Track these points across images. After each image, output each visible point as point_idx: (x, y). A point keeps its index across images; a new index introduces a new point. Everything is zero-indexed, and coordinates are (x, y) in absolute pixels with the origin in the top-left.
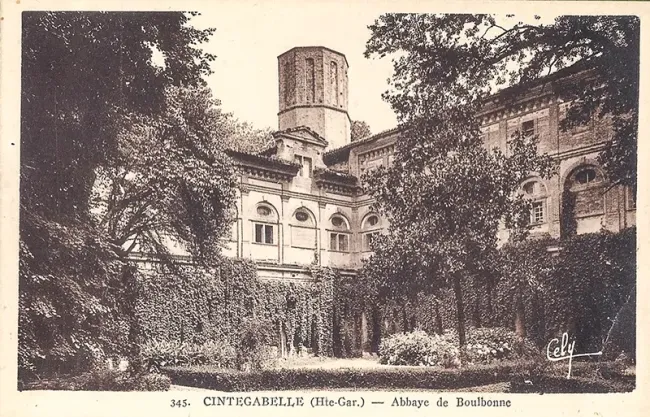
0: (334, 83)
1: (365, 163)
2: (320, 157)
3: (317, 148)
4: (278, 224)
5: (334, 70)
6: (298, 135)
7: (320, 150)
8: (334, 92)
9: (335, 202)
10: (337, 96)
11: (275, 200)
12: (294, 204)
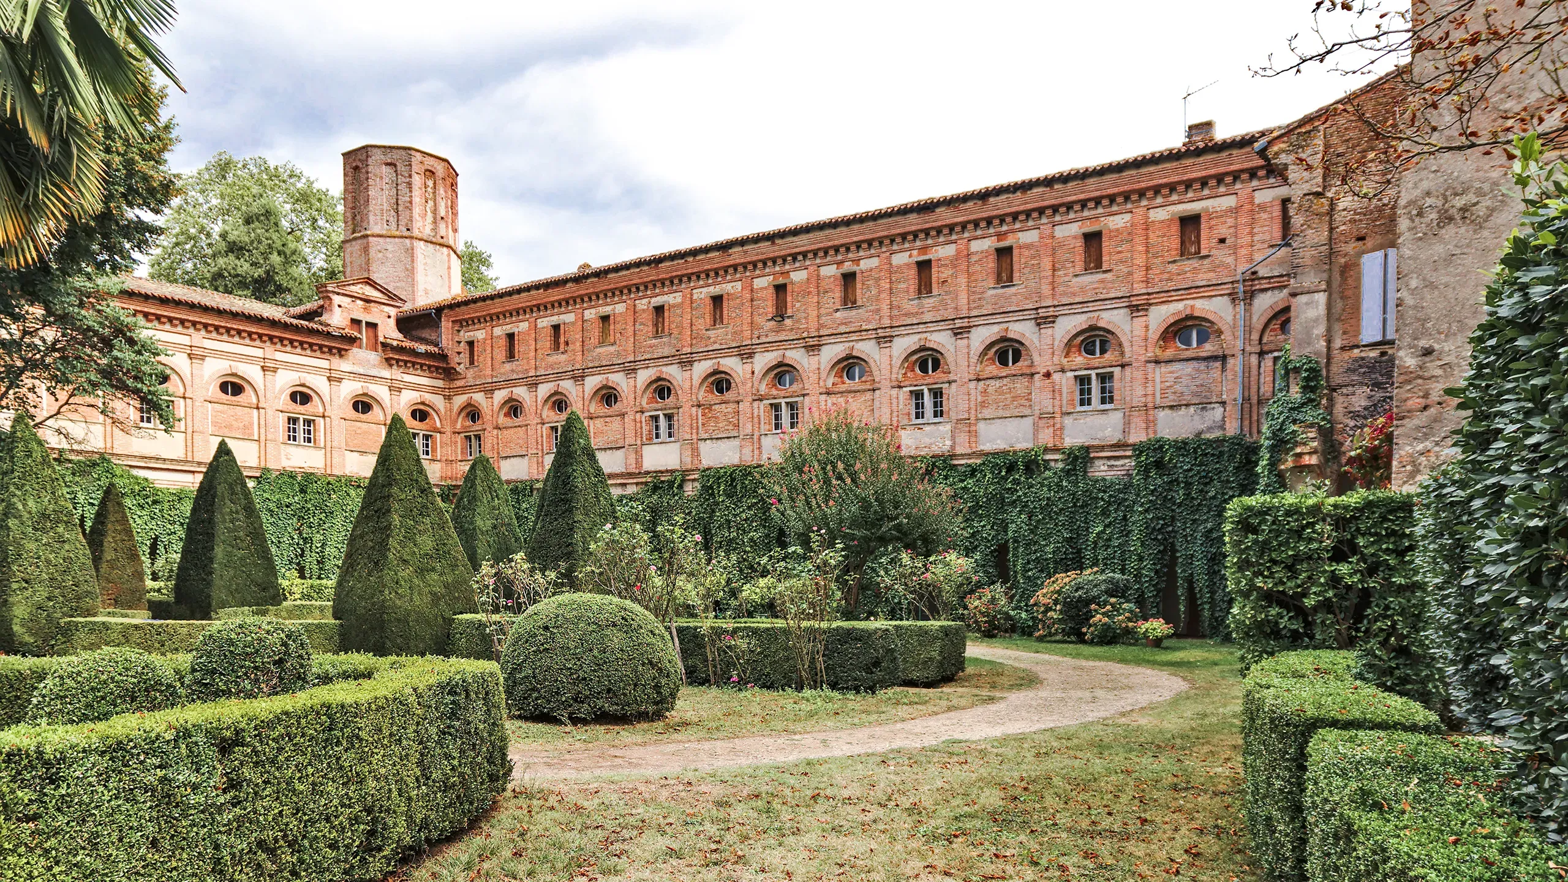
0: (431, 203)
1: (462, 333)
2: (392, 322)
3: (386, 309)
4: (324, 417)
5: (430, 183)
6: (358, 289)
7: (393, 312)
8: (430, 216)
9: (416, 388)
10: (435, 222)
11: (319, 383)
12: (350, 388)
